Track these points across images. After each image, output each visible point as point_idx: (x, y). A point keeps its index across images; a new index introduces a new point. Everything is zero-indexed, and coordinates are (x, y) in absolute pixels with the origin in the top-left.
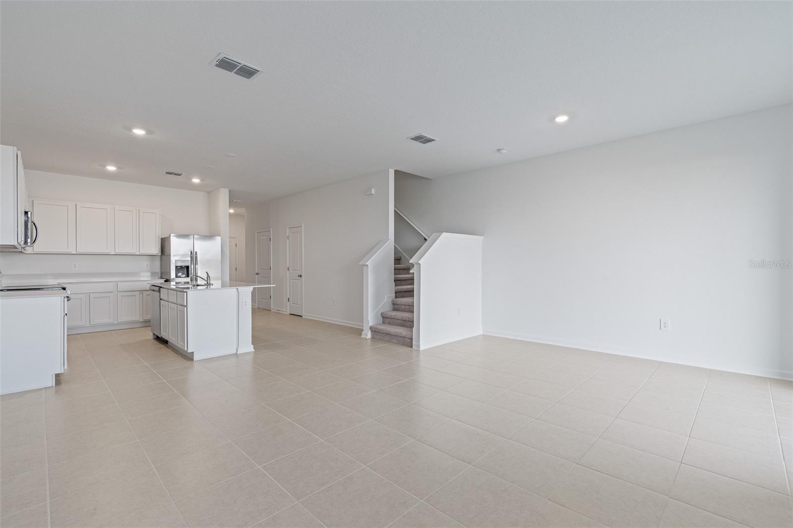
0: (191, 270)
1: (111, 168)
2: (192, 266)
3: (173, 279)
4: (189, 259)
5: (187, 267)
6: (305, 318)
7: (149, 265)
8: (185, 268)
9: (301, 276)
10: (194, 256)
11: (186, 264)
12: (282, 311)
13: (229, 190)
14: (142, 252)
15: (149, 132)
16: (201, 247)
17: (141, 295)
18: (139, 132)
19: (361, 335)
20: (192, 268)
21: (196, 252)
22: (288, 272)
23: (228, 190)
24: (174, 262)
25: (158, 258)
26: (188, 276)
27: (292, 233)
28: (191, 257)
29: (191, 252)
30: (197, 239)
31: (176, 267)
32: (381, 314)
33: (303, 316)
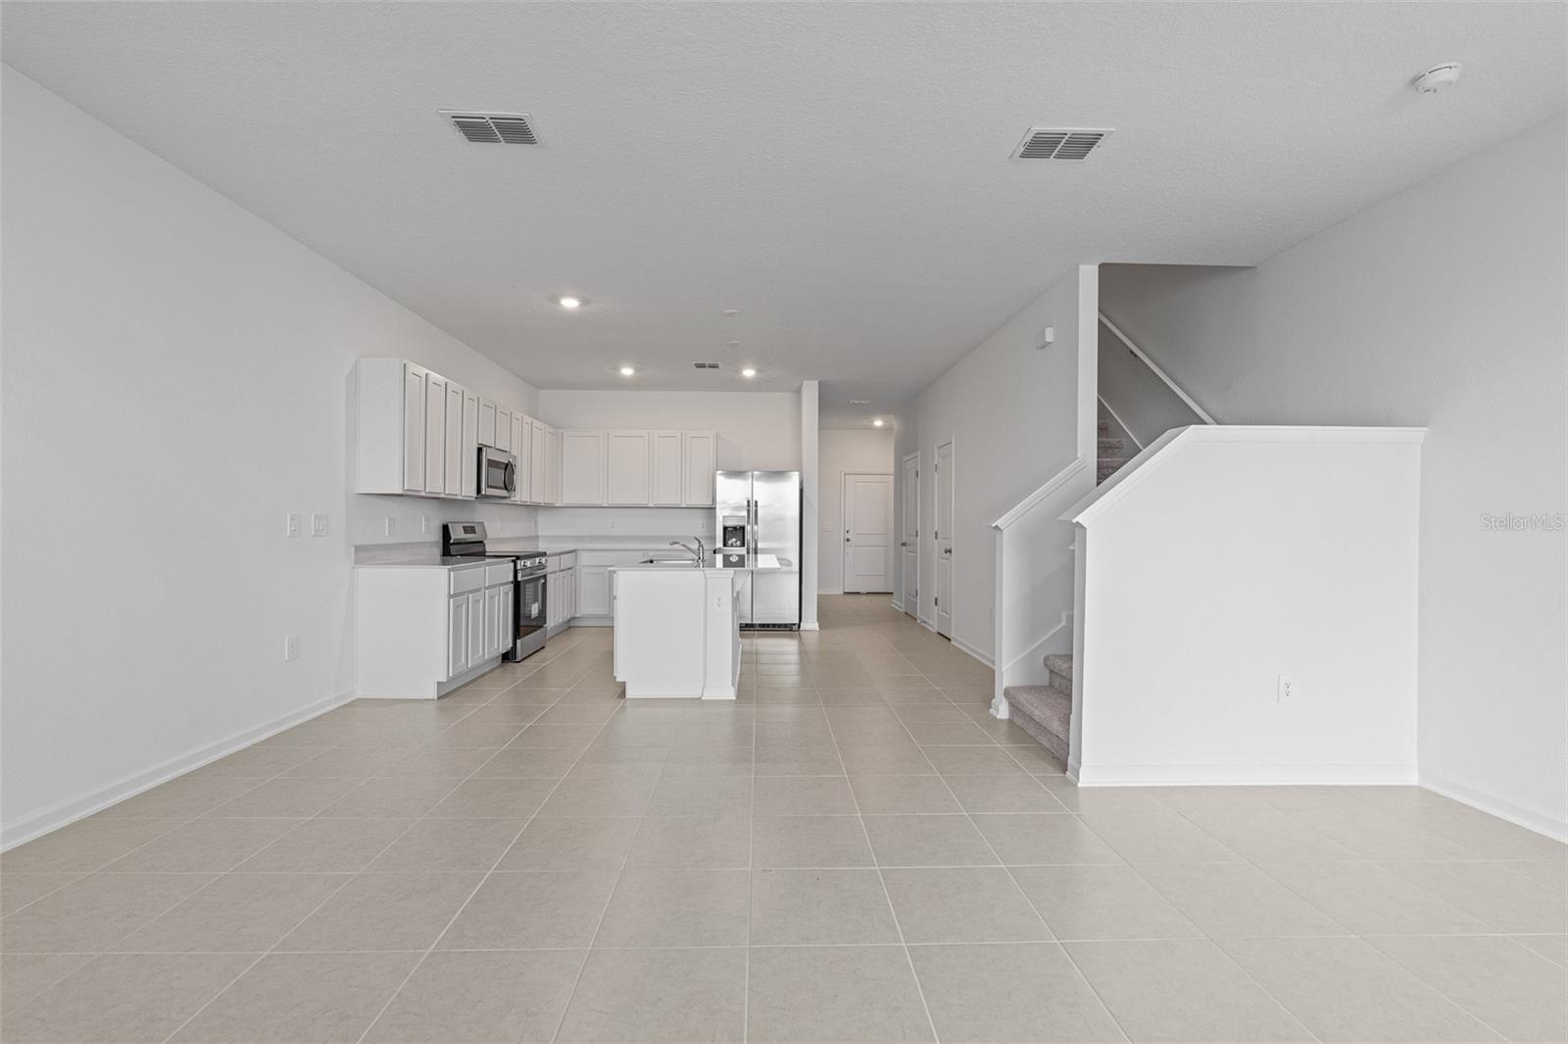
0: (748, 537)
1: (627, 372)
2: (751, 524)
3: (720, 549)
4: (745, 513)
5: (743, 528)
6: (953, 646)
8: (739, 530)
9: (950, 551)
10: (752, 507)
11: (741, 524)
12: (929, 624)
13: (819, 383)
15: (585, 302)
16: (764, 492)
18: (570, 303)
19: (990, 708)
20: (748, 528)
21: (756, 502)
22: (936, 541)
23: (817, 382)
24: (721, 519)
26: (743, 545)
27: (942, 457)
28: (748, 511)
29: (749, 501)
30: (759, 478)
31: (725, 528)
32: (1046, 659)
33: (952, 642)
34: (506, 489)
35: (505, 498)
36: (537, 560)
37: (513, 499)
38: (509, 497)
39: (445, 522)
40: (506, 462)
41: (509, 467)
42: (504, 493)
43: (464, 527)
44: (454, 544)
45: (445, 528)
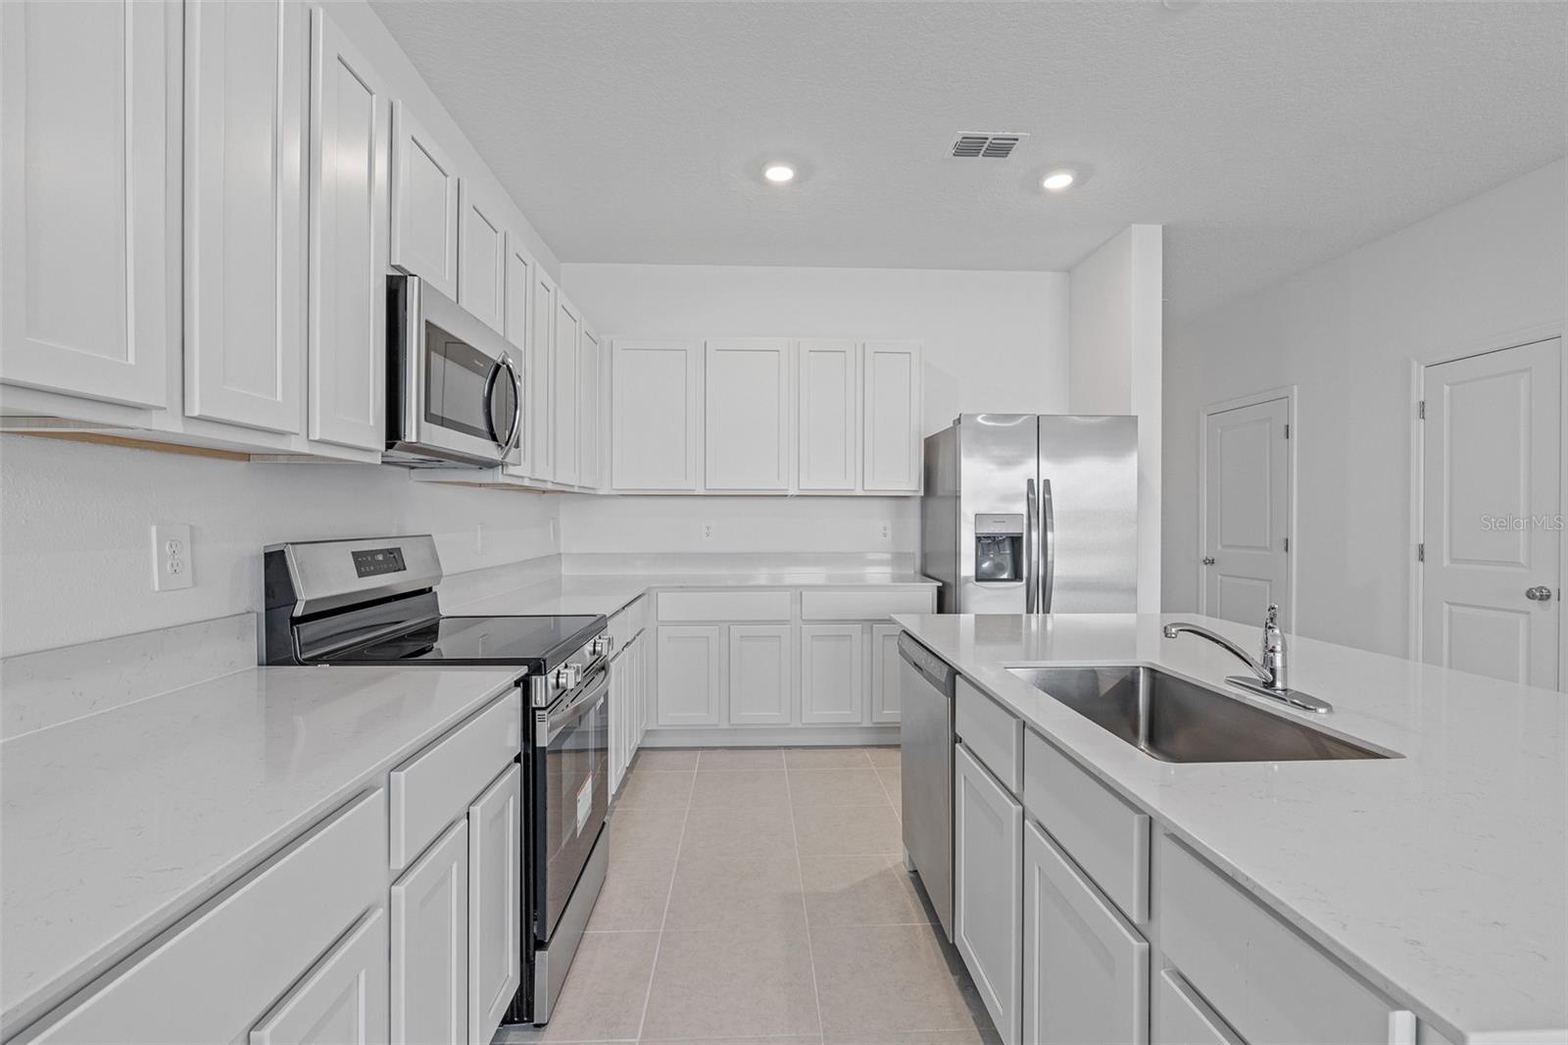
0: (1032, 559)
2: (1034, 535)
3: (969, 587)
4: (1021, 508)
5: (1016, 541)
7: (889, 532)
8: (1007, 544)
10: (1039, 501)
11: (1013, 530)
13: (1163, 227)
14: (874, 486)
17: (867, 637)
20: (1032, 541)
21: (1047, 483)
23: (1159, 228)
24: (972, 519)
25: (914, 509)
26: (1017, 577)
28: (1030, 503)
29: (1030, 482)
31: (979, 539)
34: (494, 438)
35: (490, 465)
36: (589, 647)
37: (511, 470)
38: (503, 464)
39: (274, 542)
40: (498, 359)
41: (503, 373)
42: (485, 449)
43: (356, 555)
44: (306, 618)
45: (275, 563)
